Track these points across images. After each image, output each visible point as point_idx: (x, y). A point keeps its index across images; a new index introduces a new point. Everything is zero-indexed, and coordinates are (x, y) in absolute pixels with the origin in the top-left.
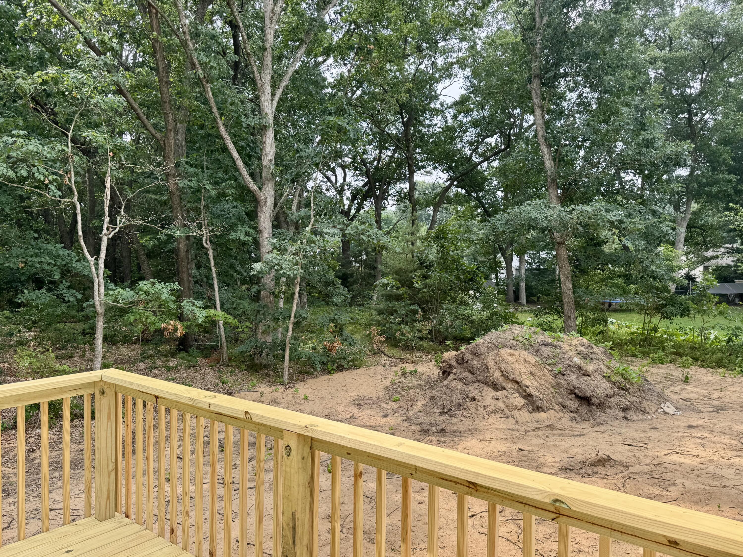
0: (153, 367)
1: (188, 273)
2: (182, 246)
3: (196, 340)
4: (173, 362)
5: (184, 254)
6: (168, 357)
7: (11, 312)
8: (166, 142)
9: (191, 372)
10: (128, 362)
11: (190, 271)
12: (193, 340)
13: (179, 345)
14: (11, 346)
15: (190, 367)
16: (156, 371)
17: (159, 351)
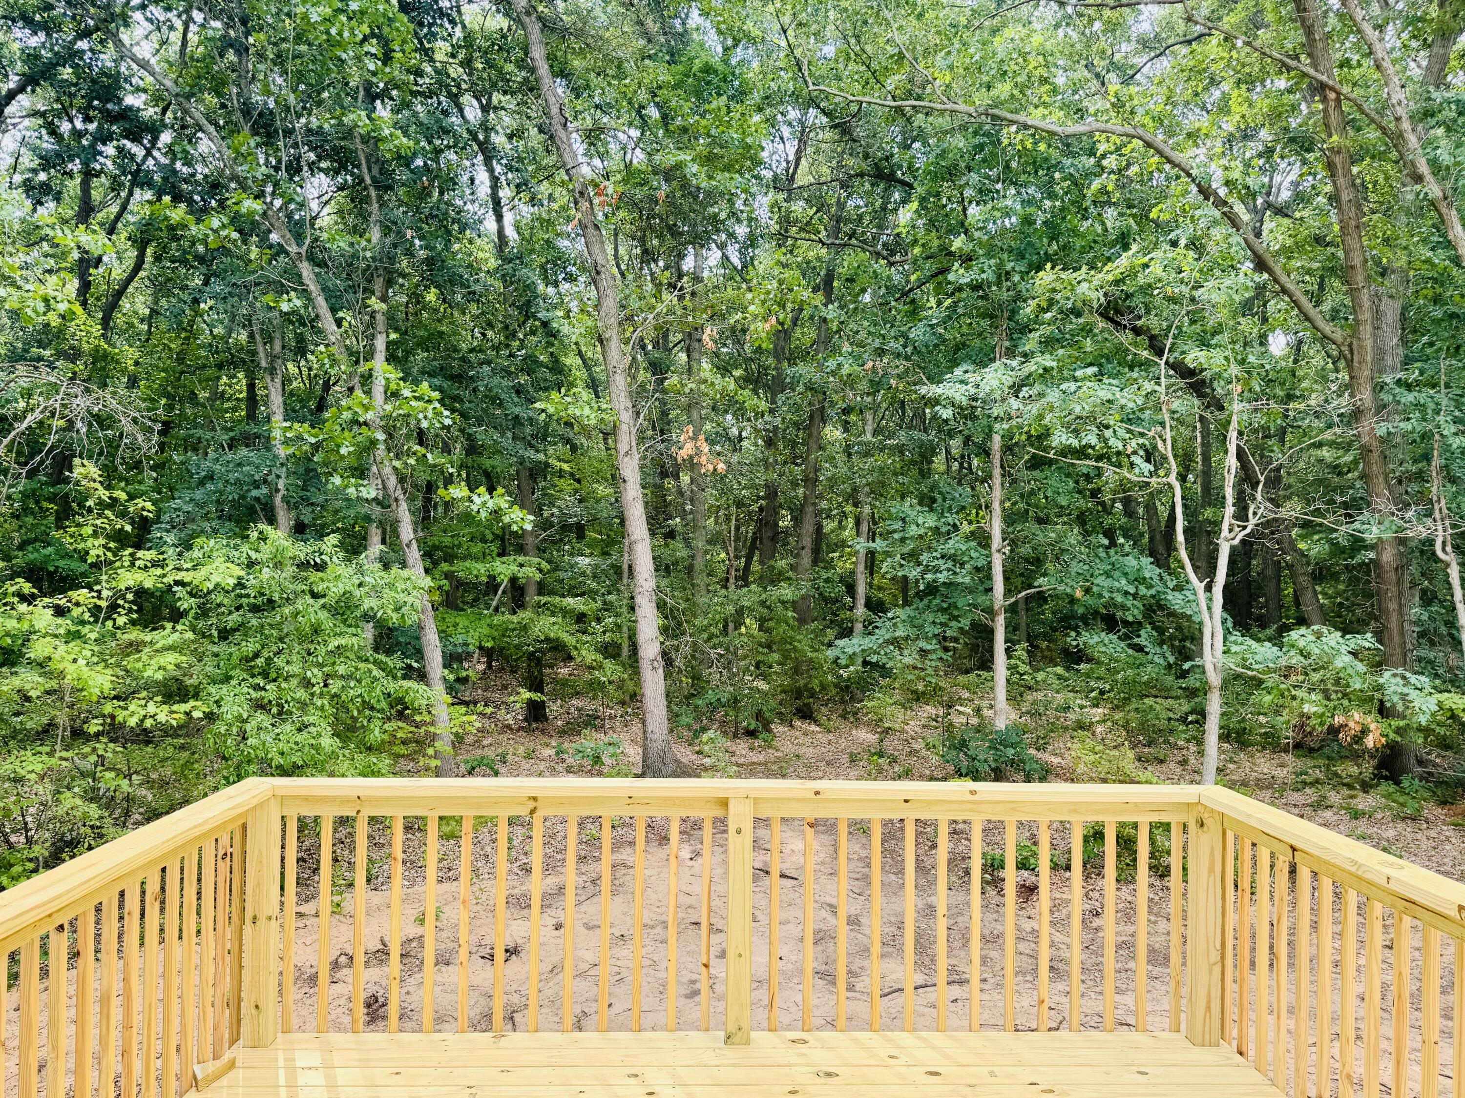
0: (1320, 805)
1: (1401, 614)
2: (1388, 557)
3: (1420, 762)
4: (1364, 802)
5: (1392, 575)
6: (1354, 788)
7: (1068, 669)
8: (1355, 346)
9: (1407, 830)
10: (1270, 787)
11: (1406, 610)
12: (1413, 761)
13: (1378, 767)
14: (1066, 729)
15: (1404, 819)
16: (1328, 814)
17: (1336, 774)
